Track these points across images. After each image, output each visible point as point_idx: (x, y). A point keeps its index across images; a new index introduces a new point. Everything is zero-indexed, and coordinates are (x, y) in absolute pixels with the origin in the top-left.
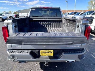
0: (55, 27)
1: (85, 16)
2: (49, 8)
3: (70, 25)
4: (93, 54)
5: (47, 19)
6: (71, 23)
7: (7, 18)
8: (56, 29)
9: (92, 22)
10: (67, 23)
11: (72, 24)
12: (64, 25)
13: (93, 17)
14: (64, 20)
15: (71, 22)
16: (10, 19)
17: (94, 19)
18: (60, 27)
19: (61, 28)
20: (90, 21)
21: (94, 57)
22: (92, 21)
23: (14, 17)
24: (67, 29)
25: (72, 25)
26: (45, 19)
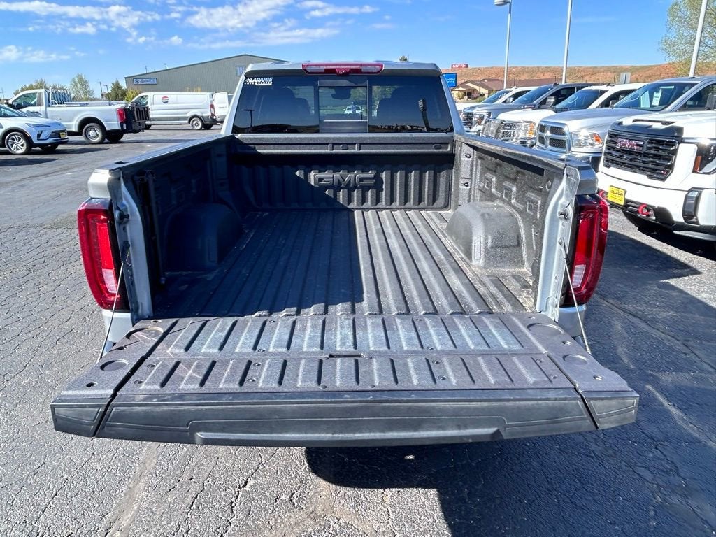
0: (406, 200)
1: (628, 121)
2: (363, 69)
3: (501, 191)
4: (655, 382)
5: (355, 150)
6: (507, 178)
7: (64, 136)
8: (411, 213)
9: (671, 167)
10: (488, 175)
11: (514, 180)
12: (466, 185)
13: (680, 130)
14: (468, 156)
15: (511, 170)
16: (81, 138)
17: (682, 141)
18: (440, 201)
19: (446, 206)
20: (659, 157)
21: (660, 398)
22: (669, 159)
23: (113, 124)
24: (483, 215)
25: (514, 189)
26: (339, 150)
